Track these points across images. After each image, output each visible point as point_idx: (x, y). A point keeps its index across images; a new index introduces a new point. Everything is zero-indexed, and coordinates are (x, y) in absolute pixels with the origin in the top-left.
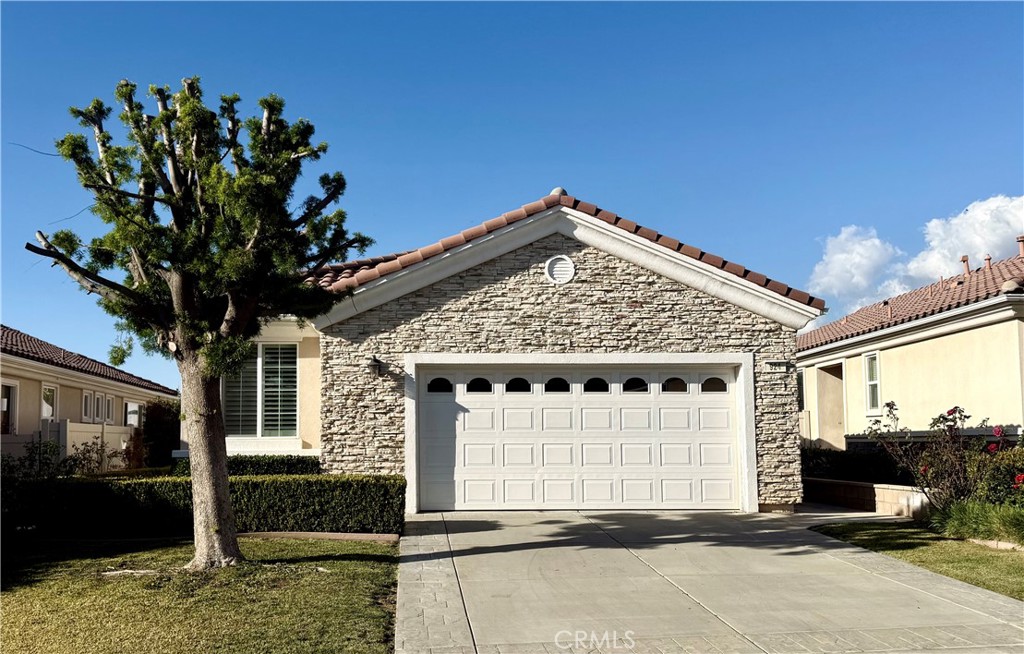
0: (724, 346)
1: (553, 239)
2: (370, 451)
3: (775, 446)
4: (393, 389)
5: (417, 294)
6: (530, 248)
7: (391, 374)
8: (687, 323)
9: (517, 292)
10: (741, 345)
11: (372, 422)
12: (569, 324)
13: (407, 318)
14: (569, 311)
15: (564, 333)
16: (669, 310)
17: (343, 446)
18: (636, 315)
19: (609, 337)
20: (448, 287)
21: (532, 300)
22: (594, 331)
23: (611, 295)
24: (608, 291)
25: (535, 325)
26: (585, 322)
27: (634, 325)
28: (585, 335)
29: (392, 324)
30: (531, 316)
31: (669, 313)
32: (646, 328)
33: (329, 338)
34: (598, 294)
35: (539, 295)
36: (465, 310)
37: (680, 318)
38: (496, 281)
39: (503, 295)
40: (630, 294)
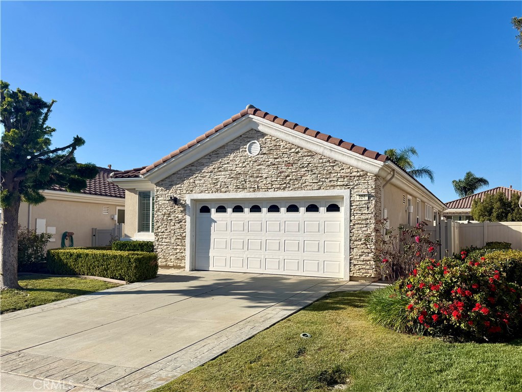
0: (334, 186)
1: (251, 132)
2: (173, 241)
3: (360, 243)
4: (182, 211)
5: (192, 165)
6: (241, 138)
7: (181, 204)
8: (315, 173)
9: (234, 161)
10: (343, 185)
11: (173, 227)
12: (257, 177)
13: (188, 177)
14: (257, 170)
15: (255, 182)
16: (306, 167)
17: (162, 238)
18: (289, 170)
19: (276, 183)
20: (204, 161)
21: (241, 165)
22: (269, 180)
23: (277, 160)
24: (276, 158)
25: (242, 178)
26: (265, 176)
27: (288, 176)
28: (264, 182)
29: (182, 180)
30: (240, 174)
31: (306, 169)
32: (294, 177)
33: (158, 188)
34: (271, 160)
35: (244, 162)
36: (211, 172)
37: (312, 171)
38: (225, 156)
39: (228, 163)
40: (287, 159)
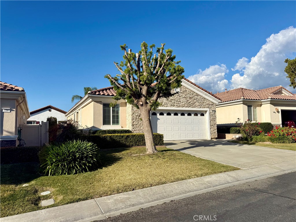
0: (205, 107)
2: (142, 128)
3: (213, 126)
8: (199, 102)
10: (208, 107)
14: (179, 99)
15: (178, 103)
17: (136, 127)
18: (190, 100)
19: (186, 104)
22: (183, 103)
23: (186, 96)
26: (182, 101)
30: (172, 100)
31: (196, 100)
32: (192, 103)
40: (189, 96)
